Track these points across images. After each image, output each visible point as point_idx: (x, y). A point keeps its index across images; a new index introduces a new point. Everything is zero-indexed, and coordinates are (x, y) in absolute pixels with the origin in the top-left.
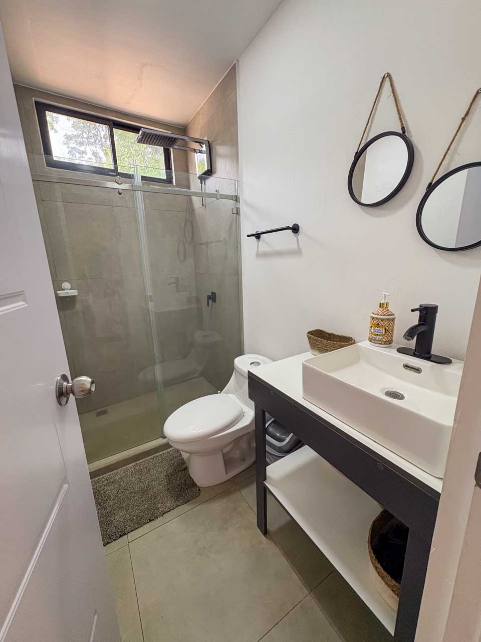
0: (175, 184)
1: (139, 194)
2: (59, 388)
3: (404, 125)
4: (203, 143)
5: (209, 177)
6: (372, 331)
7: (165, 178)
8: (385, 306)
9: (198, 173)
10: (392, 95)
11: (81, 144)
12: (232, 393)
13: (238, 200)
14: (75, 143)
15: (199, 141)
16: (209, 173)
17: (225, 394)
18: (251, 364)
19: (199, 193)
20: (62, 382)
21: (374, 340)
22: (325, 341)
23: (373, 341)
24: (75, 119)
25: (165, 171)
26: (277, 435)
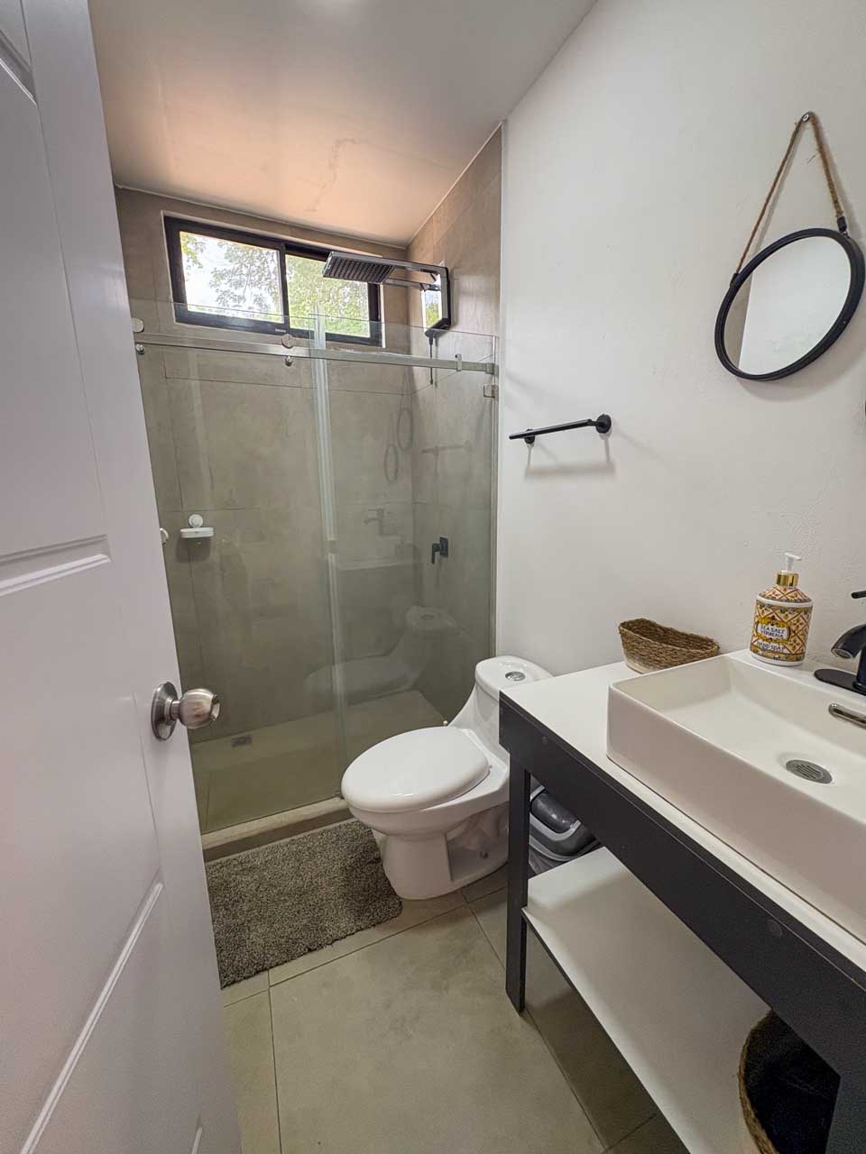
0: (384, 346)
1: (321, 365)
2: (157, 706)
3: (844, 215)
4: (436, 273)
5: (444, 333)
6: (759, 631)
7: (368, 336)
8: (790, 581)
9: (425, 326)
10: (818, 156)
11: (239, 284)
12: (468, 727)
13: (495, 373)
14: (229, 284)
15: (430, 269)
16: (446, 324)
17: (455, 728)
18: (507, 675)
19: (426, 361)
20: (164, 696)
21: (763, 650)
22: (656, 645)
23: (761, 652)
24: (230, 243)
25: (368, 324)
26: (551, 817)
